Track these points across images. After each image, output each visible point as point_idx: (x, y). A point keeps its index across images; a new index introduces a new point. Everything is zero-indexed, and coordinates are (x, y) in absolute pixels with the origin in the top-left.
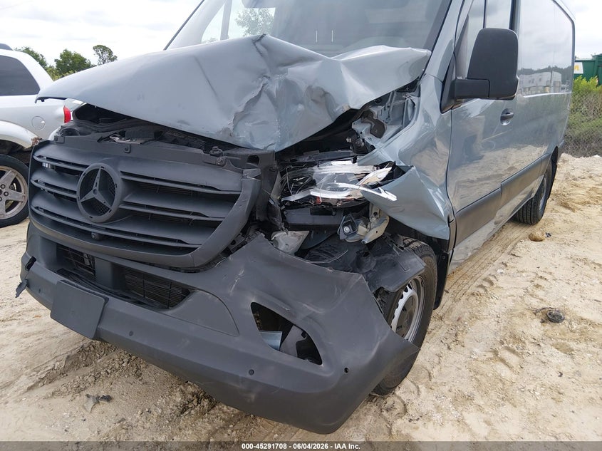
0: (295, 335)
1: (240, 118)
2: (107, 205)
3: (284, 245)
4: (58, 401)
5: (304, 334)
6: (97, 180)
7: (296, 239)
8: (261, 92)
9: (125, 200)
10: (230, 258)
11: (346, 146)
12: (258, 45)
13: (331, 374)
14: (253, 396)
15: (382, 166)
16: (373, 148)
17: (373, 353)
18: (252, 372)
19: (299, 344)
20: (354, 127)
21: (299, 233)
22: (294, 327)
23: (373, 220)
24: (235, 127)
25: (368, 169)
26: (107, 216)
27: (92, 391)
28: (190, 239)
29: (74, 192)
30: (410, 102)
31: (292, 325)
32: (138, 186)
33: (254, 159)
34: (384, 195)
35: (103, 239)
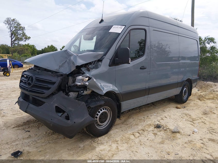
0: (65, 114)
1: (60, 67)
2: (31, 83)
3: (71, 96)
4: (19, 131)
5: (68, 114)
6: (30, 78)
7: (74, 94)
8: (66, 61)
9: (35, 83)
10: (53, 96)
11: (81, 73)
12: (66, 51)
13: (71, 123)
14: (51, 125)
15: (87, 77)
16: (85, 73)
17: (83, 120)
18: (52, 120)
19: (66, 116)
20: (81, 69)
21: (75, 93)
22: (66, 113)
23: (88, 90)
24: (59, 69)
25: (84, 78)
26: (31, 86)
27: (26, 130)
28: (45, 91)
29: (26, 81)
30: (99, 64)
31: (65, 112)
32: (38, 80)
33: (62, 75)
34: (86, 83)
35: (30, 91)
